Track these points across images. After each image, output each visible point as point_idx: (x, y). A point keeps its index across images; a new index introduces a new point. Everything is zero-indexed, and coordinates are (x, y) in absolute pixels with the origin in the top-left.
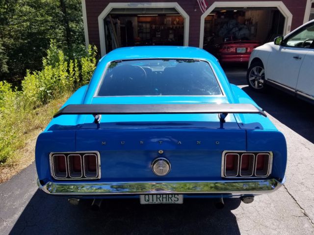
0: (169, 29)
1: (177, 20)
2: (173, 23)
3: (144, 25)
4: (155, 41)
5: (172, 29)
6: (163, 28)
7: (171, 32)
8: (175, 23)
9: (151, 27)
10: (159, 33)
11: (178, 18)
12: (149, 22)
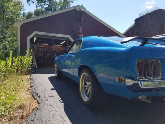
0: (54, 52)
1: (58, 48)
2: (56, 49)
3: (40, 49)
4: (46, 57)
5: (55, 52)
6: (50, 51)
7: (55, 53)
8: (57, 49)
9: (44, 50)
10: (49, 53)
11: (58, 47)
12: (43, 48)
